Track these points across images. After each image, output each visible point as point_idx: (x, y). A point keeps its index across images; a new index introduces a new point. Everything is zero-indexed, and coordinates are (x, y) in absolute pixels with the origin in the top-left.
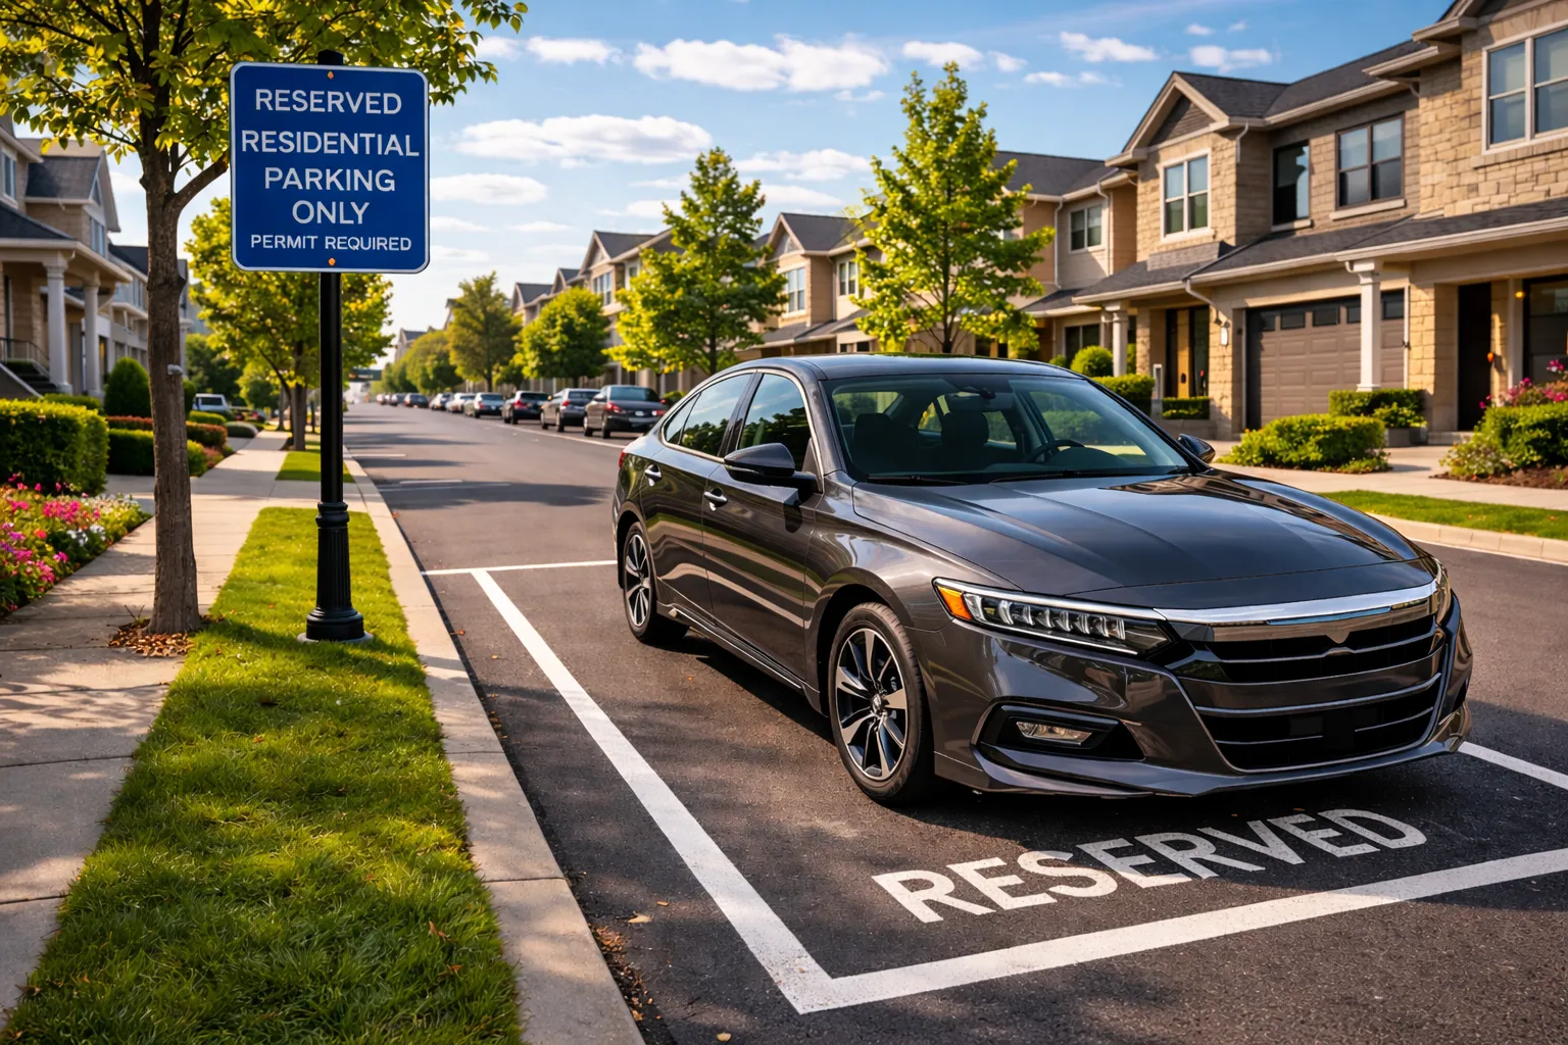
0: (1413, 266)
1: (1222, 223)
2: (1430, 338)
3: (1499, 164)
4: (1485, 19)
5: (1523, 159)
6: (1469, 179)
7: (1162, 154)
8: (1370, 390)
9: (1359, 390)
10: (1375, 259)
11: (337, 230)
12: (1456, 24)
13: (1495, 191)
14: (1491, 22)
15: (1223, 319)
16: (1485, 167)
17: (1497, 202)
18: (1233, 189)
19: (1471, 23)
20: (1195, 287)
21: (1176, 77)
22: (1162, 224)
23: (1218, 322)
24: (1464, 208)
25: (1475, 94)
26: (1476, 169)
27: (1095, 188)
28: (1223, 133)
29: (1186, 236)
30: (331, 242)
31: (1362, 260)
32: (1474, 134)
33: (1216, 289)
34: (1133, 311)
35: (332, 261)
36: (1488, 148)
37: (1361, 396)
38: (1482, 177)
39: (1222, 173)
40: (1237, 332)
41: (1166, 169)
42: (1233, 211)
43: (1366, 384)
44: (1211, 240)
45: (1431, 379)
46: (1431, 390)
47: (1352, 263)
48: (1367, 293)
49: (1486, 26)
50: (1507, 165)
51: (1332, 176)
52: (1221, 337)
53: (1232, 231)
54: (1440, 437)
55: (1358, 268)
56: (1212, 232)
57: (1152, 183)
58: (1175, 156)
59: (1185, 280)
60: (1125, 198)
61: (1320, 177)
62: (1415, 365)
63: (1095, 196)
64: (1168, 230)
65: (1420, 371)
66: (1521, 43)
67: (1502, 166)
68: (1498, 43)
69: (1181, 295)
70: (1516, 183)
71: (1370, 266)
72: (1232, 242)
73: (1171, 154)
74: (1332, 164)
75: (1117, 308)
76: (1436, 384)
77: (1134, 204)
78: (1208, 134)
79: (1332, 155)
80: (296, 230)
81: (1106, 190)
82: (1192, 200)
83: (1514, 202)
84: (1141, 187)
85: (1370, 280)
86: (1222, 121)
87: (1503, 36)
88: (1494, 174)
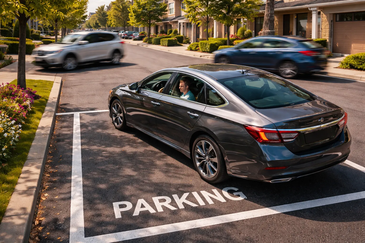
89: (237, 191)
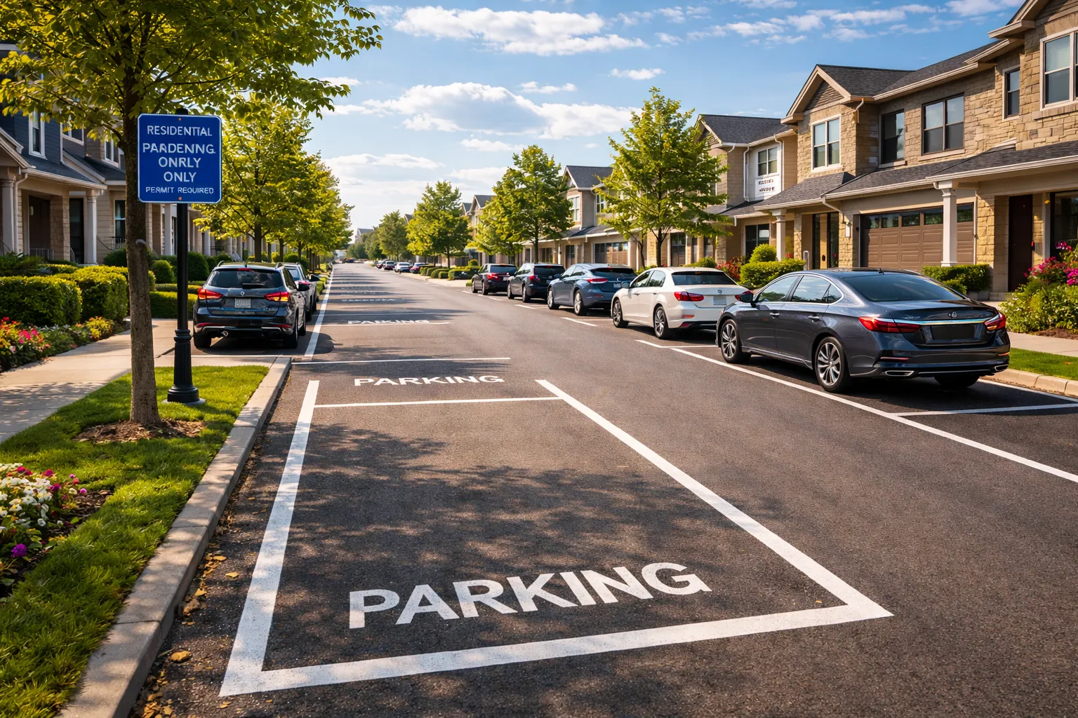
0: (980, 185)
1: (847, 160)
2: (991, 231)
3: (1052, 117)
4: (1042, 21)
5: (1068, 113)
6: (1031, 126)
7: (812, 117)
8: (949, 265)
9: (942, 265)
10: (953, 180)
11: (183, 184)
12: (1020, 25)
13: (1050, 133)
14: (1047, 23)
15: (847, 221)
16: (1042, 118)
17: (1051, 141)
18: (854, 139)
19: (1030, 25)
20: (827, 201)
21: (818, 68)
22: (812, 160)
23: (844, 223)
24: (1028, 144)
25: (1035, 71)
26: (1036, 120)
27: (774, 137)
28: (848, 104)
29: (824, 169)
30: (182, 190)
31: (944, 183)
32: (1033, 97)
33: (843, 203)
34: (791, 217)
35: (180, 198)
36: (1044, 107)
37: (943, 269)
38: (1040, 125)
39: (848, 129)
40: (856, 230)
41: (814, 127)
42: (854, 153)
43: (946, 262)
44: (841, 171)
45: (992, 258)
46: (992, 265)
47: (938, 183)
48: (946, 204)
49: (1042, 26)
50: (1058, 117)
51: (919, 132)
52: (846, 232)
53: (854, 166)
54: (998, 296)
55: (941, 187)
56: (842, 166)
57: (806, 136)
58: (820, 118)
59: (822, 197)
60: (791, 144)
61: (912, 133)
62: (981, 249)
63: (772, 142)
64: (816, 165)
65: (984, 253)
66: (1068, 36)
67: (1054, 118)
68: (1048, 37)
69: (819, 206)
70: (1064, 130)
71: (950, 185)
72: (853, 173)
73: (817, 117)
74: (919, 125)
75: (779, 214)
76: (995, 261)
77: (796, 148)
78: (839, 104)
79: (920, 119)
80: (165, 184)
81: (780, 139)
82: (830, 146)
83: (1062, 141)
84: (800, 138)
85: (949, 194)
86: (847, 97)
87: (1053, 32)
88: (1049, 124)
89: (683, 573)
